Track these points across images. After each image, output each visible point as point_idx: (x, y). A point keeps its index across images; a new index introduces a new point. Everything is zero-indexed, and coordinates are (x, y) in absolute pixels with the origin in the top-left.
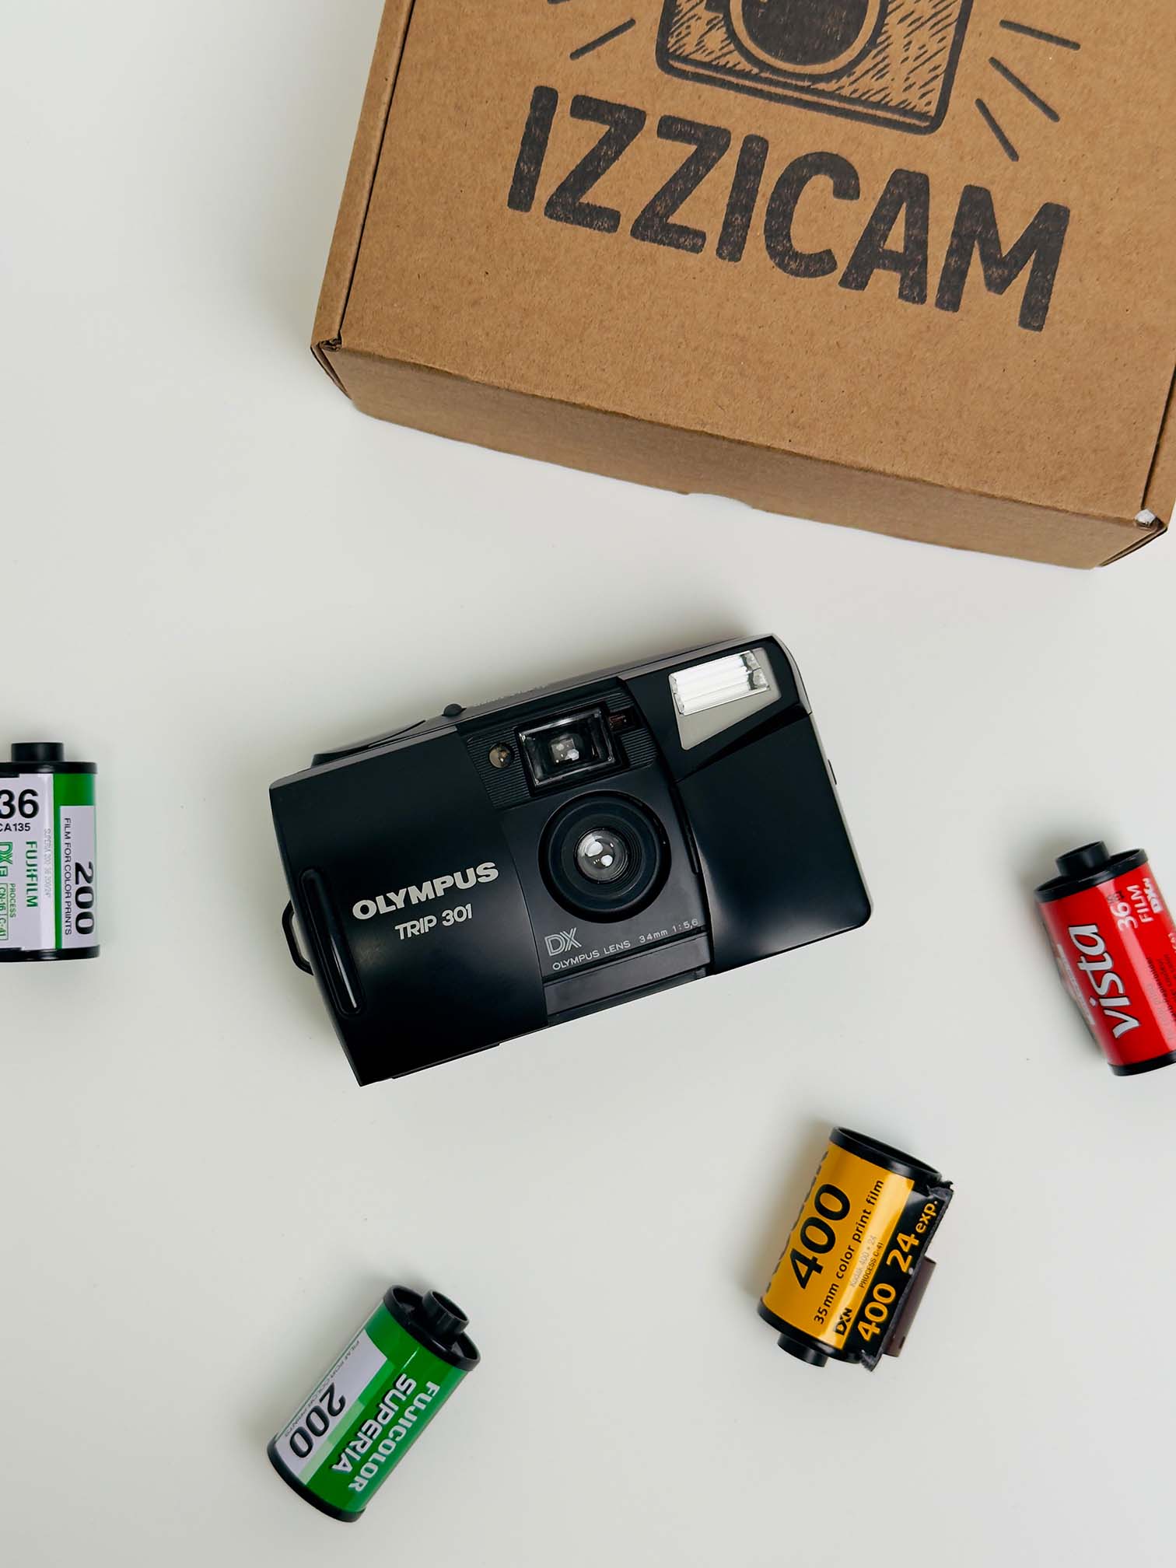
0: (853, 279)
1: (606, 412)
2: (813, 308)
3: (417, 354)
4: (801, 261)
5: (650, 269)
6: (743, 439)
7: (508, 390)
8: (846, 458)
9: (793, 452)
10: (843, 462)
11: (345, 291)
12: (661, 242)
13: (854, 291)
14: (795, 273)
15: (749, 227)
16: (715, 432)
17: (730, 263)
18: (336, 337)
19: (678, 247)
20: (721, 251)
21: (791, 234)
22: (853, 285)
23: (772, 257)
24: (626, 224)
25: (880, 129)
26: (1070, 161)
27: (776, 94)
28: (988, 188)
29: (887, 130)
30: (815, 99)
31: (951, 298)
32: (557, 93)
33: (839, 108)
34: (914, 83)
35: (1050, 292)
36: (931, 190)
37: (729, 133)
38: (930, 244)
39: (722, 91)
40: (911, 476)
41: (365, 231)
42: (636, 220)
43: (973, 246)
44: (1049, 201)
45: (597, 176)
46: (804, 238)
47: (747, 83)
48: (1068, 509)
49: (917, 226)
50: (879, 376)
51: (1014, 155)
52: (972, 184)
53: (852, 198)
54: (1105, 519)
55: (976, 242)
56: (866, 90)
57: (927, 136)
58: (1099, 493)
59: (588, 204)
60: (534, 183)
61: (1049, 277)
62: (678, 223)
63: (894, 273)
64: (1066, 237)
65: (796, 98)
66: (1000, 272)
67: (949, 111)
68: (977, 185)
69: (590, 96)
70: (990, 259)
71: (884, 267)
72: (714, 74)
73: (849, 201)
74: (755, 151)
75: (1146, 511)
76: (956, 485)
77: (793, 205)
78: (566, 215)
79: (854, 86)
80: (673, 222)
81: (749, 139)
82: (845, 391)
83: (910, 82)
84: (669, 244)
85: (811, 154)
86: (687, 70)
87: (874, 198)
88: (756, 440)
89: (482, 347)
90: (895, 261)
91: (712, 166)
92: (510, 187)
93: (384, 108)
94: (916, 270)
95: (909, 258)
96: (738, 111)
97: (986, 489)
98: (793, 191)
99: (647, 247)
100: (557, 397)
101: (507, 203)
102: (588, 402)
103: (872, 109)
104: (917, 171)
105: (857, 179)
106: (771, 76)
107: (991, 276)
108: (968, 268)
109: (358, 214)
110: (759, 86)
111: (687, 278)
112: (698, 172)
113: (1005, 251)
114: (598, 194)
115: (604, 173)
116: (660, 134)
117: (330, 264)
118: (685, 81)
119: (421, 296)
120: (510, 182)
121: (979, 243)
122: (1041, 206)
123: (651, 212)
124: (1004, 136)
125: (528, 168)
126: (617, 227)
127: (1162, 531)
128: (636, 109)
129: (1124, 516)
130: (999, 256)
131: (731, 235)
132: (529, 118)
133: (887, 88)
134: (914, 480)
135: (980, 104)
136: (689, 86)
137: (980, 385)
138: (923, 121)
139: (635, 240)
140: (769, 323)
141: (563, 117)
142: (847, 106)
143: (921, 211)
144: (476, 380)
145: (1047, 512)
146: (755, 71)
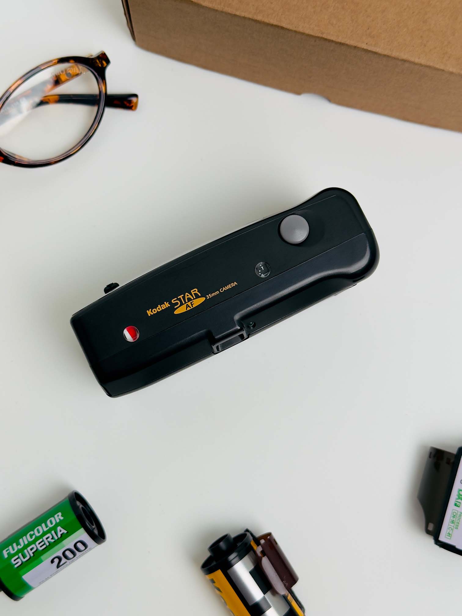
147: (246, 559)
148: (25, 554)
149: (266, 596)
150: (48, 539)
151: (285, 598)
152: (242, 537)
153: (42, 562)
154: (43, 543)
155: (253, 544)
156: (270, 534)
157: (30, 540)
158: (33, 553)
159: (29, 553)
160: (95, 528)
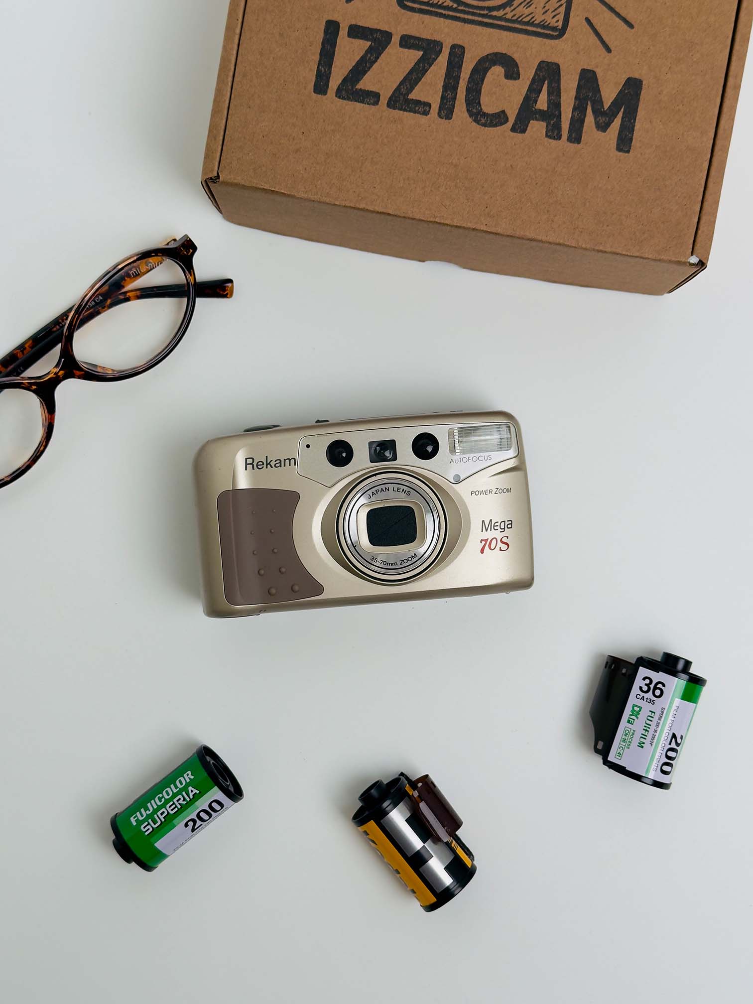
0: (518, 127)
1: (378, 212)
2: (497, 145)
3: (265, 183)
4: (487, 118)
5: (399, 127)
6: (459, 225)
7: (320, 202)
8: (518, 233)
9: (488, 231)
10: (517, 236)
11: (220, 148)
12: (405, 110)
13: (520, 135)
14: (485, 125)
15: (455, 98)
16: (442, 221)
17: (447, 121)
18: (216, 175)
19: (415, 112)
20: (440, 114)
21: (481, 102)
22: (518, 131)
23: (471, 116)
24: (384, 100)
25: (530, 37)
26: (641, 52)
27: (468, 19)
28: (595, 70)
29: (534, 37)
30: (491, 21)
31: (576, 136)
32: (339, 23)
33: (506, 26)
34: (549, 10)
35: (633, 130)
36: (561, 72)
37: (442, 44)
38: (562, 104)
39: (436, 19)
40: (557, 241)
41: (230, 112)
42: (390, 98)
43: (587, 104)
44: (630, 76)
45: (365, 72)
46: (489, 105)
47: (451, 13)
48: (649, 257)
49: (555, 94)
50: (536, 184)
51: (609, 50)
52: (585, 68)
53: (515, 79)
54: (670, 261)
55: (589, 102)
56: (520, 15)
57: (557, 41)
58: (666, 247)
59: (361, 89)
60: (329, 78)
61: (632, 121)
62: (414, 98)
63: (542, 123)
64: (641, 97)
65: (480, 21)
66: (604, 119)
67: (569, 25)
68: (589, 68)
69: (358, 24)
70: (597, 112)
71: (537, 120)
72: (431, 9)
73: (514, 81)
74: (457, 53)
75: (694, 256)
76: (584, 246)
77: (481, 85)
78: (348, 96)
79: (514, 12)
80: (411, 98)
81: (454, 47)
82: (517, 194)
83: (546, 9)
84: (409, 111)
85: (490, 54)
86: (415, 7)
87: (528, 79)
88: (467, 225)
89: (303, 177)
90: (543, 116)
91: (433, 64)
92: (314, 81)
93: (237, 37)
94: (555, 120)
95: (550, 113)
96: (446, 30)
97: (601, 248)
98: (481, 77)
99: (397, 113)
100: (349, 205)
101: (313, 90)
102: (367, 207)
103: (525, 26)
104: (553, 62)
105: (518, 68)
106: (464, 9)
107: (598, 122)
108: (585, 117)
109: (225, 100)
110: (458, 15)
111: (421, 131)
112: (424, 68)
113: (607, 105)
114: (366, 83)
115: (369, 70)
116: (401, 45)
117: (210, 131)
118: (414, 13)
119: (265, 148)
120: (314, 79)
121: (591, 102)
122: (626, 79)
123: (398, 92)
124: (603, 39)
125: (325, 70)
126: (379, 101)
127: (704, 267)
128: (385, 31)
129: (681, 260)
130: (602, 110)
131: (446, 104)
132: (323, 40)
133: (532, 13)
134: (559, 244)
135: (588, 20)
136: (417, 16)
137: (595, 187)
138: (556, 32)
139: (390, 110)
140: (471, 156)
141: (343, 38)
142: (510, 25)
143: (556, 85)
144: (301, 197)
145: (638, 259)
146: (455, 6)
147: (401, 805)
148: (155, 819)
149: (425, 844)
150: (179, 801)
151: (448, 845)
152: (395, 781)
153: (174, 827)
154: (174, 806)
155: (408, 788)
156: (427, 776)
157: (159, 804)
158: (164, 818)
159: (160, 817)
160: (229, 785)
